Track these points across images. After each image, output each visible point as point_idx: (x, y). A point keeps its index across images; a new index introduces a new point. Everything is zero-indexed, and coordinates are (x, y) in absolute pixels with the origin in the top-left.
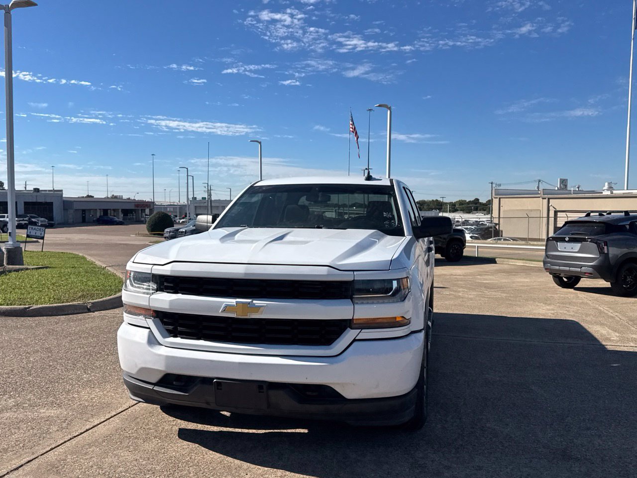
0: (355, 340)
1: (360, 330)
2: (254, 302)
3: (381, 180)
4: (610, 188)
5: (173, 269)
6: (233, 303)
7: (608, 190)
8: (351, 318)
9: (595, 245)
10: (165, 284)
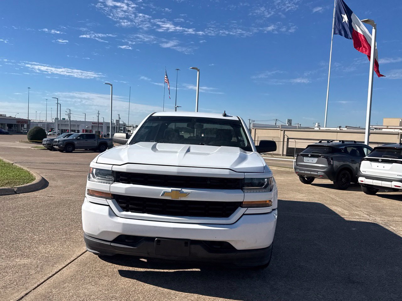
0: (244, 214)
1: (247, 208)
2: (183, 190)
3: (232, 117)
4: (319, 126)
5: (128, 168)
6: (170, 190)
7: (317, 127)
8: (242, 201)
9: (326, 159)
10: (121, 177)
